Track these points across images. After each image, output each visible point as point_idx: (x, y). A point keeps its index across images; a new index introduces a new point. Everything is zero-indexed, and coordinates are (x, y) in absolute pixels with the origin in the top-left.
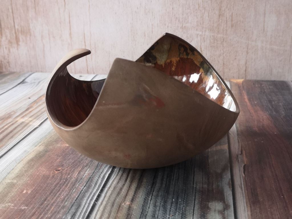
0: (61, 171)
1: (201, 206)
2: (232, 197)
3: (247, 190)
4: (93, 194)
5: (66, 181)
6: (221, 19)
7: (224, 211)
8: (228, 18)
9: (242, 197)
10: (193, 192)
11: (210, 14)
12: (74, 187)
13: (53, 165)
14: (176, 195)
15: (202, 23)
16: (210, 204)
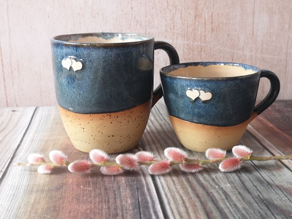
6: (198, 22)
8: (206, 20)
11: (183, 15)
15: (172, 27)
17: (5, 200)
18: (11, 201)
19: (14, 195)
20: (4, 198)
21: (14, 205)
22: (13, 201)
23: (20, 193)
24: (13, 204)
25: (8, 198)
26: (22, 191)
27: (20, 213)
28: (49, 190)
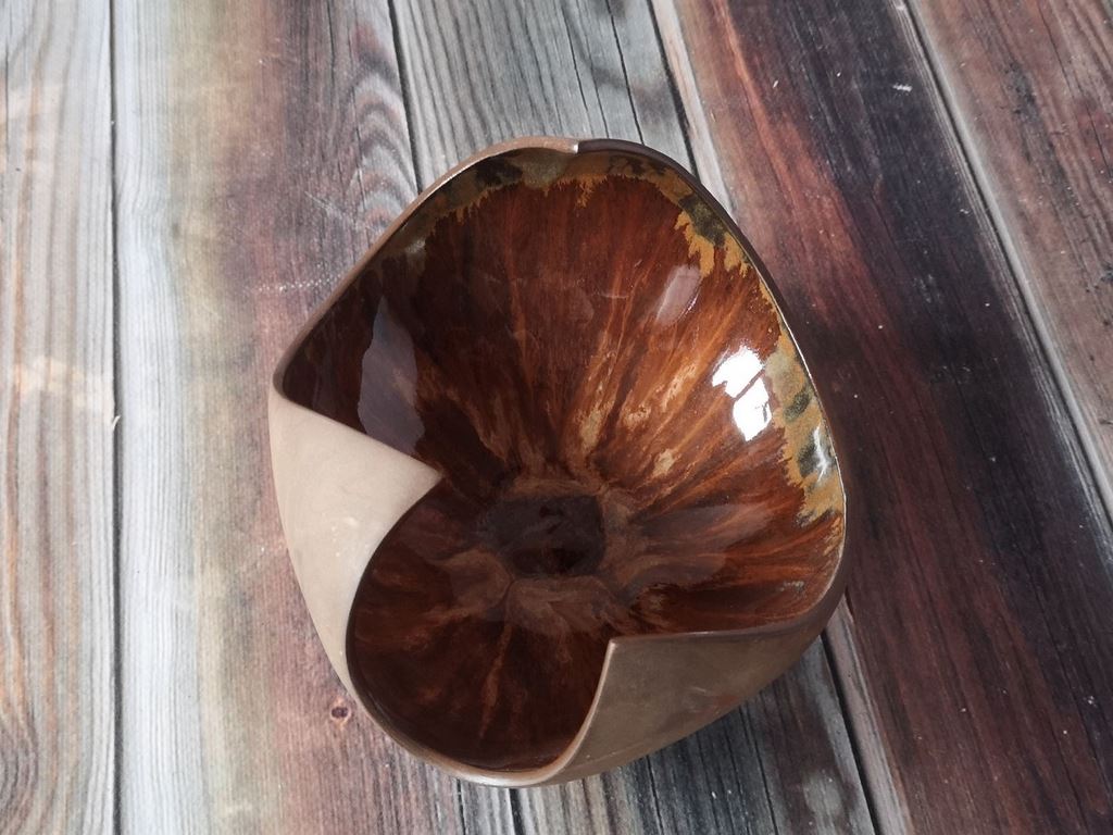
0: (349, 714)
1: (788, 807)
2: (848, 739)
3: (877, 697)
4: (498, 820)
5: (393, 767)
7: (847, 816)
9: (873, 740)
10: (748, 742)
12: (430, 795)
13: (309, 685)
14: (712, 769)
16: (806, 789)
17: (147, 403)
18: (160, 405)
19: (159, 380)
20: (141, 392)
21: (167, 421)
22: (163, 404)
23: (169, 371)
24: (165, 417)
25: (149, 392)
26: (171, 362)
27: (188, 451)
28: (229, 364)
